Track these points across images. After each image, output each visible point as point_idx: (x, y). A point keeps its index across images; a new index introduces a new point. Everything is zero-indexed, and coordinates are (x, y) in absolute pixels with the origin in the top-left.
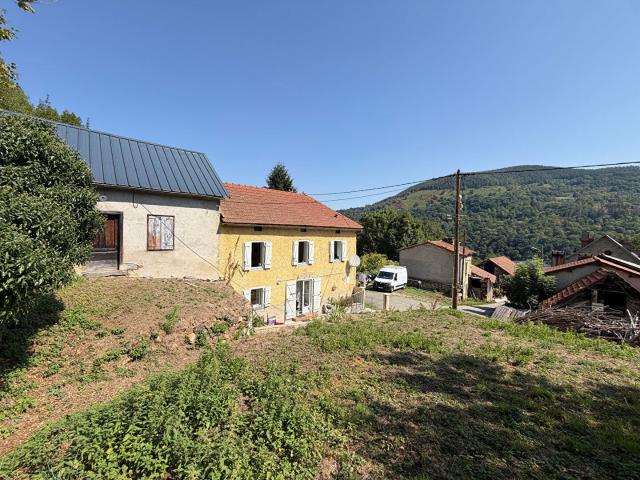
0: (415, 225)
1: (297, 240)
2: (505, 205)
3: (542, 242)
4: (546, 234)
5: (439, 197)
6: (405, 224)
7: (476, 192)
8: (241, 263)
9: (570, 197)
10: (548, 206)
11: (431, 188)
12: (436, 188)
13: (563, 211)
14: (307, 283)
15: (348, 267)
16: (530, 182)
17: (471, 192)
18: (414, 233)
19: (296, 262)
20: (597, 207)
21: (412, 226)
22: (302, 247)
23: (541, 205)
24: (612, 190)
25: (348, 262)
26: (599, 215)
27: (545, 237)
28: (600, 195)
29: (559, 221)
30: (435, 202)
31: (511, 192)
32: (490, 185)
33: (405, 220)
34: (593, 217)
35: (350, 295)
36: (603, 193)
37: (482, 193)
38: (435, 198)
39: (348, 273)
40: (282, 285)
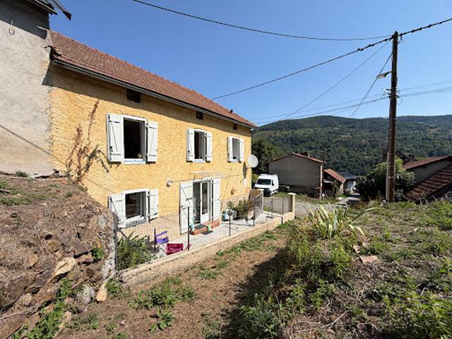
0: (270, 147)
1: (192, 128)
2: (313, 140)
3: (335, 163)
4: (337, 158)
5: (273, 135)
6: (263, 147)
7: (296, 132)
8: (103, 148)
9: (349, 136)
10: (337, 141)
11: (268, 130)
12: (271, 130)
13: (345, 144)
14: (205, 185)
15: (245, 169)
16: (326, 126)
17: (293, 132)
18: (270, 153)
19: (192, 158)
20: (363, 141)
21: (268, 148)
22: (198, 138)
23: (334, 140)
24: (371, 131)
25: (245, 163)
26: (365, 146)
27: (336, 160)
28: (365, 135)
29: (344, 150)
30: (271, 139)
31: (316, 132)
32: (304, 127)
33: (263, 144)
34: (362, 147)
35: (247, 199)
36: (366, 133)
37: (300, 132)
38: (271, 136)
39: (245, 175)
40: (174, 186)
